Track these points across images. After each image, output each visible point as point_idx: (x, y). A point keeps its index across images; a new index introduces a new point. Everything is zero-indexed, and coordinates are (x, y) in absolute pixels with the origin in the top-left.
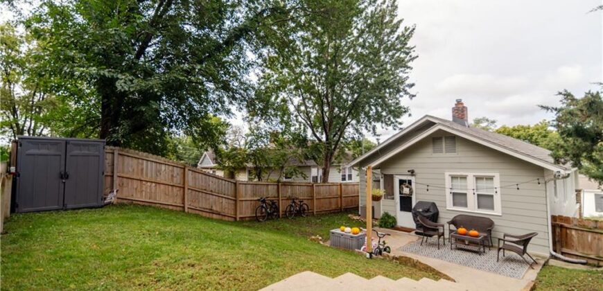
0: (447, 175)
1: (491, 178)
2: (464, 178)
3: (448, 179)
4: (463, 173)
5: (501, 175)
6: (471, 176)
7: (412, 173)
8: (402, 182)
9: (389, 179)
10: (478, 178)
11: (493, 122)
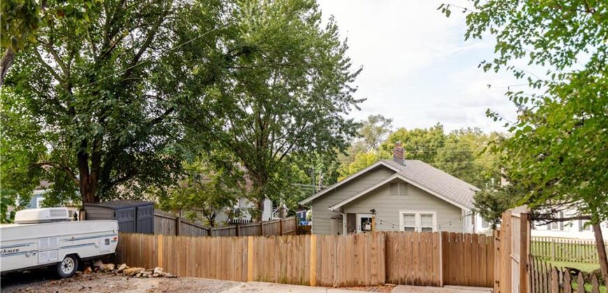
0: (401, 213)
1: (431, 216)
2: (413, 215)
3: (401, 216)
4: (414, 212)
5: (437, 213)
6: (418, 213)
7: (373, 211)
8: (364, 220)
9: (352, 217)
10: (423, 216)
11: (389, 121)
